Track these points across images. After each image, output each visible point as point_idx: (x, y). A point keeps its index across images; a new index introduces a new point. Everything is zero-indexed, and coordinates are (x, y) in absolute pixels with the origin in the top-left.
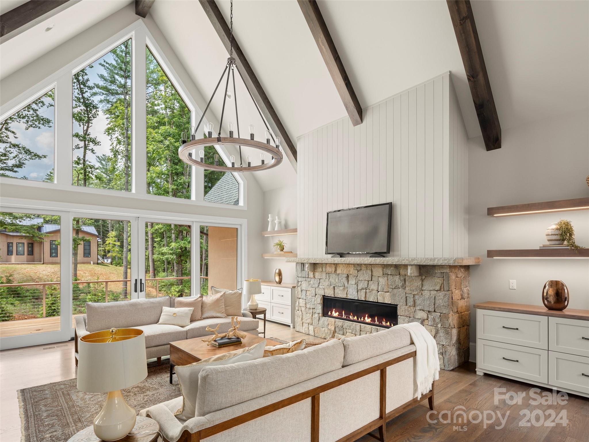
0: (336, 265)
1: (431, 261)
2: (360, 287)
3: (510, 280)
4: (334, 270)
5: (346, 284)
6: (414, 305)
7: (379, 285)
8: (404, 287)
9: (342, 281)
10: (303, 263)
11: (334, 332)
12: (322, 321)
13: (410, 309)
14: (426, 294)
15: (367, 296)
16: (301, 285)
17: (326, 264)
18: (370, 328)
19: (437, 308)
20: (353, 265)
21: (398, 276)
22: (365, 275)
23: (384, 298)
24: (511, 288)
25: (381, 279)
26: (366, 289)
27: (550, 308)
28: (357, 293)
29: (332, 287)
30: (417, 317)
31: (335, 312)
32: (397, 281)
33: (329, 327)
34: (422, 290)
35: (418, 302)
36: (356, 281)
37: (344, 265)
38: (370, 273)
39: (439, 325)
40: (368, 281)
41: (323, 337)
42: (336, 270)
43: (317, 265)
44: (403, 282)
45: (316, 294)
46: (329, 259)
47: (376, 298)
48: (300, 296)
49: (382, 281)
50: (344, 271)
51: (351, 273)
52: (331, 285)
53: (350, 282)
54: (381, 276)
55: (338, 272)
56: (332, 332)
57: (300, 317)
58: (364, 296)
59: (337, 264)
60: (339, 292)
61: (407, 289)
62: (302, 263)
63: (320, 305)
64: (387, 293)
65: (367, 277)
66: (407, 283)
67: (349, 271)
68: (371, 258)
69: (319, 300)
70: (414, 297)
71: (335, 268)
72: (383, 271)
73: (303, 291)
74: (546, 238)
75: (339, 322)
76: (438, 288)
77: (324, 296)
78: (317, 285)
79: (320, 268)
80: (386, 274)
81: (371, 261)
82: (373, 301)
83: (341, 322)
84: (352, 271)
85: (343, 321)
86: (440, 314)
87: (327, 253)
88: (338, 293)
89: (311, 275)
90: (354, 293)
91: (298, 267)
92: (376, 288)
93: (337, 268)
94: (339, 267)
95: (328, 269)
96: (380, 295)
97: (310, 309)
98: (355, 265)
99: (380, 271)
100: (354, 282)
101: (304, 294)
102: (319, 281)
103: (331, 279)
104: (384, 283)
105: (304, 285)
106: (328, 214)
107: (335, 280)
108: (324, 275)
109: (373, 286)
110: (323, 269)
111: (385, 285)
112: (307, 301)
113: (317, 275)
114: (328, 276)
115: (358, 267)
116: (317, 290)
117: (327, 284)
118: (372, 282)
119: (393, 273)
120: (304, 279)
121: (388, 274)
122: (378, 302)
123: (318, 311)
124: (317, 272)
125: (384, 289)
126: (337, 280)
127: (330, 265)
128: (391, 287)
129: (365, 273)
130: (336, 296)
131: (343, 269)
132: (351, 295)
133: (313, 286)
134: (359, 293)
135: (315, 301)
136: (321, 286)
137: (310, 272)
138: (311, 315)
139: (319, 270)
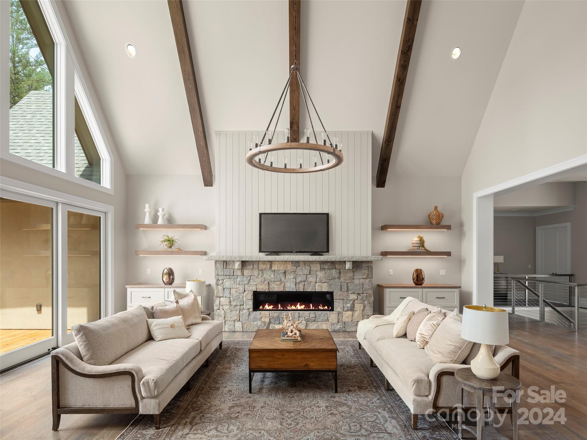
0: (271, 262)
1: (365, 258)
2: (298, 280)
3: (390, 270)
4: (269, 266)
5: (283, 279)
6: (348, 290)
7: (317, 277)
8: (339, 278)
9: (278, 276)
10: (226, 261)
11: (268, 323)
12: (252, 316)
13: (344, 294)
14: (357, 281)
15: (305, 287)
16: (223, 283)
17: (258, 261)
18: (308, 314)
19: (364, 290)
20: (291, 262)
21: (334, 270)
22: (303, 271)
23: (321, 288)
24: (390, 275)
25: (318, 273)
26: (304, 281)
27: (416, 284)
28: (295, 286)
29: (266, 282)
30: (349, 299)
31: (269, 305)
32: (334, 274)
33: (263, 320)
34: (354, 279)
35: (350, 288)
36: (294, 275)
37: (281, 262)
38: (309, 268)
39: (366, 302)
40: (306, 275)
41: (254, 331)
42: (271, 267)
43: (246, 263)
44: (339, 274)
45: (245, 291)
46: (263, 256)
47: (314, 288)
48: (221, 295)
49: (321, 274)
50: (280, 267)
51: (288, 269)
52: (265, 281)
53: (287, 277)
54: (319, 270)
55: (273, 269)
56: (267, 323)
57: (221, 316)
58: (303, 288)
59: (272, 261)
60: (275, 286)
61: (342, 279)
62: (224, 261)
63: (250, 301)
64: (324, 283)
65: (306, 272)
66: (342, 275)
67: (287, 267)
68: (313, 256)
69: (250, 296)
70: (347, 284)
71: (270, 265)
72: (321, 266)
73: (225, 289)
74: (412, 245)
75: (275, 314)
76: (365, 277)
77: (254, 292)
78: (246, 282)
79: (250, 265)
80: (323, 269)
81: (316, 259)
82: (311, 291)
83: (277, 313)
84: (289, 267)
85: (279, 312)
86: (366, 294)
87: (260, 251)
88: (274, 288)
89: (239, 273)
90: (292, 286)
91: (218, 265)
92: (314, 280)
93: (273, 265)
94: (275, 264)
95: (262, 266)
96: (318, 286)
97: (236, 306)
98: (292, 262)
99: (318, 266)
100: (292, 276)
101: (227, 292)
102: (249, 279)
103: (265, 275)
104: (322, 276)
105: (227, 283)
106: (261, 214)
107: (270, 276)
108: (256, 272)
109: (311, 279)
110: (255, 266)
111: (323, 277)
112: (231, 299)
113: (247, 272)
114: (261, 273)
115: (296, 263)
116: (246, 287)
117: (260, 280)
118: (310, 276)
119: (330, 268)
120: (228, 277)
121: (325, 269)
122: (315, 292)
123: (248, 307)
124: (246, 269)
125: (321, 281)
126: (272, 276)
127: (264, 262)
128: (329, 278)
129: (303, 268)
130: (271, 290)
131: (279, 265)
132: (288, 288)
133: (241, 283)
134: (297, 286)
135: (243, 298)
136: (252, 283)
137: (237, 269)
138: (238, 312)
139: (248, 267)
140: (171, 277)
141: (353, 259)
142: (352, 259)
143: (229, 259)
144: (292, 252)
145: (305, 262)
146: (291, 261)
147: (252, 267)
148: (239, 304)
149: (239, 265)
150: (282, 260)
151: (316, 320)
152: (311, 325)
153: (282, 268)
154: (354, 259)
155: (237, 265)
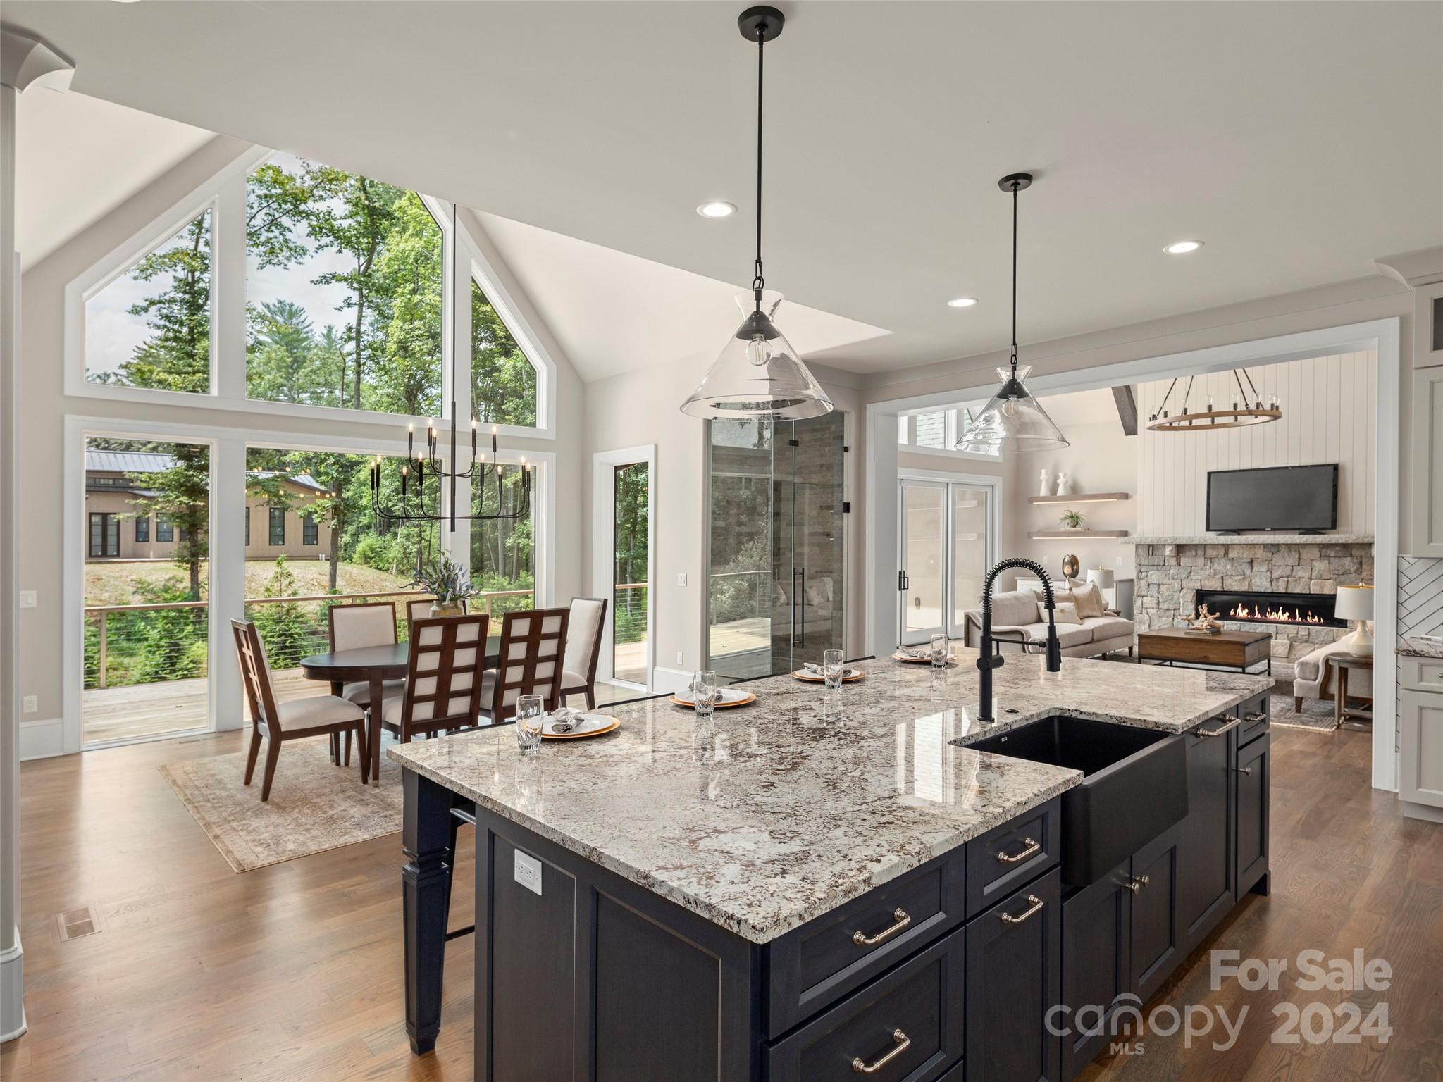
0: (1227, 547)
2: (1276, 575)
4: (1222, 552)
5: (1248, 572)
7: (1313, 570)
9: (1239, 568)
10: (1153, 545)
15: (1290, 586)
16: (1147, 576)
17: (1205, 545)
18: (1292, 628)
20: (1262, 547)
21: (1349, 559)
22: (1285, 559)
23: (1322, 588)
25: (1316, 563)
26: (1288, 577)
28: (1270, 584)
29: (1219, 576)
32: (1347, 565)
36: (1268, 567)
37: (1244, 545)
38: (1297, 556)
40: (1292, 566)
42: (1226, 554)
43: (1184, 547)
45: (1182, 589)
46: (1213, 537)
47: (1307, 588)
48: (1144, 593)
49: (1320, 566)
50: (1243, 554)
51: (1258, 556)
52: (1215, 574)
53: (1255, 569)
54: (1317, 559)
55: (1230, 556)
57: (1144, 623)
58: (1284, 587)
59: (1228, 545)
60: (1234, 583)
61: (1364, 574)
62: (1149, 545)
63: (1189, 603)
64: (1328, 581)
65: (1292, 561)
66: (1364, 567)
67: (1255, 554)
68: (1301, 536)
69: (1191, 596)
71: (1225, 550)
72: (1321, 552)
73: (1152, 586)
77: (1197, 590)
78: (1185, 576)
79: (1190, 551)
80: (1326, 556)
81: (1307, 540)
82: (1301, 592)
84: (1260, 553)
87: (1208, 529)
88: (1231, 585)
89: (1173, 562)
90: (1265, 583)
91: (1140, 551)
92: (1307, 575)
93: (1230, 551)
94: (1234, 549)
95: (1210, 552)
96: (1314, 584)
97: (1168, 610)
98: (1265, 545)
99: (1316, 552)
100: (1264, 568)
101: (1153, 589)
102: (1189, 570)
103: (1215, 566)
104: (1322, 568)
105: (1153, 577)
106: (1209, 474)
107: (1225, 567)
108: (1200, 561)
109: (1301, 572)
110: (1199, 552)
111: (1325, 570)
112: (1160, 600)
113: (1184, 561)
114: (1209, 562)
115: (1274, 548)
116: (1184, 582)
117: (1207, 573)
118: (1299, 568)
119: (1340, 555)
120: (1155, 568)
121: (1330, 557)
122: (1310, 594)
123: (1187, 613)
124: (1184, 556)
125: (1321, 576)
126: (1229, 567)
127: (1215, 546)
128: (1337, 572)
129: (1286, 555)
130: (1225, 589)
131: (1241, 551)
132: (1258, 586)
133: (1176, 577)
134: (1274, 583)
135: (1179, 598)
136: (1193, 576)
137: (1171, 557)
138: (1171, 619)
139: (1188, 553)
140: (1075, 567)
143: (1155, 542)
144: (1264, 530)
145: (1290, 546)
146: (1264, 545)
147: (1194, 552)
148: (1172, 607)
149: (1172, 550)
150: (1243, 542)
151: (1311, 640)
152: (1299, 647)
153: (1246, 555)
155: (1168, 551)
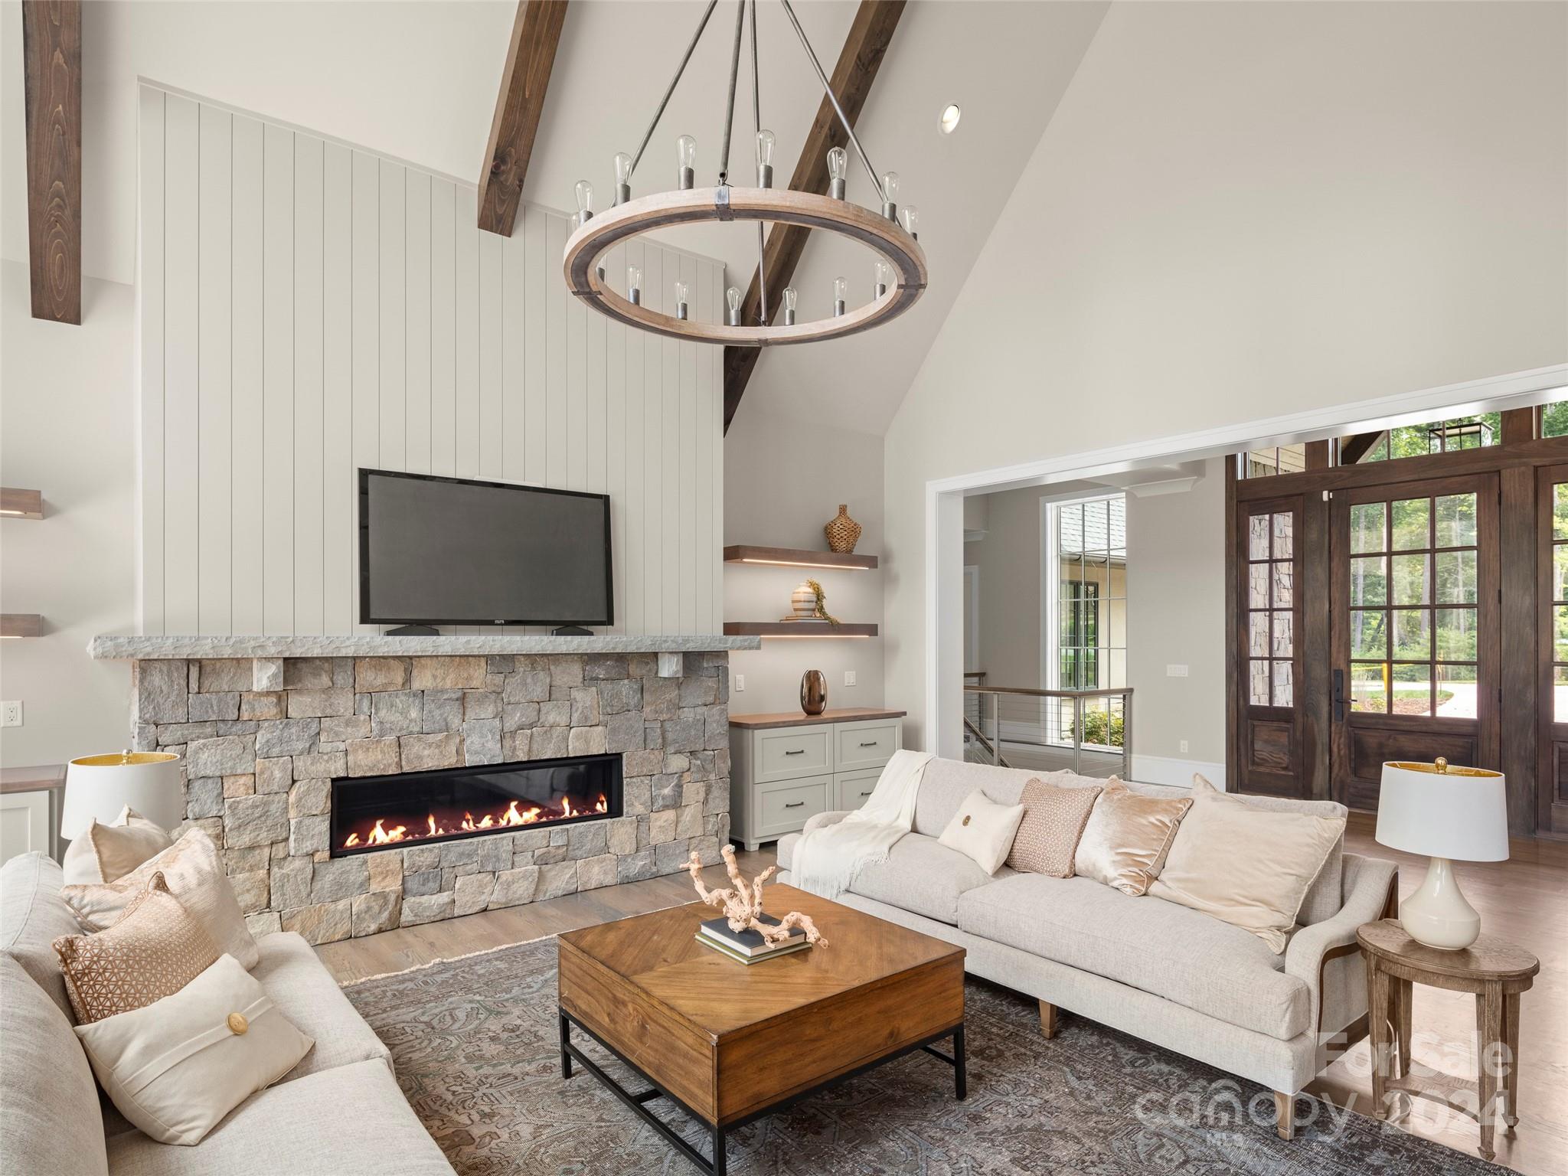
0: (408, 662)
2: (511, 724)
3: (737, 676)
4: (399, 677)
5: (455, 722)
6: (664, 745)
7: (574, 709)
8: (640, 708)
9: (437, 713)
10: (199, 661)
11: (398, 897)
12: (329, 878)
13: (652, 757)
14: (688, 715)
15: (535, 746)
16: (183, 757)
17: (354, 658)
18: (544, 837)
19: (708, 741)
20: (483, 661)
21: (626, 681)
22: (525, 687)
23: (587, 742)
24: (738, 689)
25: (577, 694)
26: (531, 726)
27: (809, 713)
28: (499, 745)
29: (390, 738)
30: (669, 772)
31: (386, 829)
32: (624, 694)
33: (375, 887)
34: (679, 708)
35: (670, 736)
36: (496, 706)
37: (447, 659)
38: (548, 679)
39: (712, 777)
40: (538, 703)
41: (337, 938)
42: (408, 680)
43: (301, 665)
44: (639, 695)
45: (294, 782)
46: (375, 640)
47: (563, 746)
49: (585, 698)
50: (444, 679)
51: (474, 684)
52: (382, 734)
53: (470, 714)
54: (579, 684)
55: (417, 685)
56: (392, 898)
58: (526, 748)
59: (410, 658)
60: (426, 752)
61: (647, 709)
62: (189, 662)
63: (319, 819)
64: (596, 728)
65: (538, 691)
66: (646, 696)
67: (469, 678)
69: (321, 801)
70: (662, 726)
71: (406, 670)
72: (584, 671)
73: (197, 785)
75: (423, 855)
76: (711, 699)
77: (336, 781)
78: (301, 744)
79: (316, 675)
80: (592, 679)
82: (553, 757)
83: (431, 850)
84: (479, 677)
85: (437, 845)
86: (712, 752)
87: (365, 618)
88: (420, 758)
89: (267, 708)
90: (490, 745)
91: (157, 679)
92: (563, 720)
93: (415, 673)
94: (424, 667)
95: (369, 677)
96: (577, 737)
97: (251, 848)
98: (489, 658)
99: (576, 669)
100: (489, 710)
101: (208, 794)
102: (314, 727)
103: (383, 713)
104: (588, 704)
105: (204, 756)
106: (364, 474)
107: (404, 713)
108: (344, 703)
109: (553, 715)
110: (339, 679)
111: (591, 706)
112: (228, 822)
113: (300, 705)
114: (366, 703)
115: (503, 662)
116: (300, 763)
117: (363, 731)
118: (550, 705)
119: (613, 675)
120: (209, 729)
121: (597, 679)
122: (567, 758)
123: (308, 846)
124: (299, 692)
125: (586, 718)
126: (414, 714)
127: (381, 662)
128: (609, 710)
129: (529, 680)
130: (406, 769)
131: (440, 672)
132: (477, 753)
133: (276, 751)
134: (507, 743)
135: (286, 810)
136: (324, 746)
137: (260, 694)
138: (262, 873)
139: (310, 682)
141: (688, 646)
142: (685, 645)
143: (204, 651)
144: (491, 623)
145: (532, 658)
146: (486, 657)
147: (325, 680)
148: (264, 837)
149: (275, 676)
151: (571, 854)
152: (553, 873)
153: (450, 681)
154: (690, 647)
155: (264, 678)
